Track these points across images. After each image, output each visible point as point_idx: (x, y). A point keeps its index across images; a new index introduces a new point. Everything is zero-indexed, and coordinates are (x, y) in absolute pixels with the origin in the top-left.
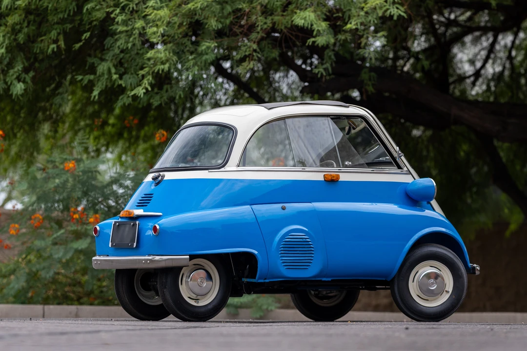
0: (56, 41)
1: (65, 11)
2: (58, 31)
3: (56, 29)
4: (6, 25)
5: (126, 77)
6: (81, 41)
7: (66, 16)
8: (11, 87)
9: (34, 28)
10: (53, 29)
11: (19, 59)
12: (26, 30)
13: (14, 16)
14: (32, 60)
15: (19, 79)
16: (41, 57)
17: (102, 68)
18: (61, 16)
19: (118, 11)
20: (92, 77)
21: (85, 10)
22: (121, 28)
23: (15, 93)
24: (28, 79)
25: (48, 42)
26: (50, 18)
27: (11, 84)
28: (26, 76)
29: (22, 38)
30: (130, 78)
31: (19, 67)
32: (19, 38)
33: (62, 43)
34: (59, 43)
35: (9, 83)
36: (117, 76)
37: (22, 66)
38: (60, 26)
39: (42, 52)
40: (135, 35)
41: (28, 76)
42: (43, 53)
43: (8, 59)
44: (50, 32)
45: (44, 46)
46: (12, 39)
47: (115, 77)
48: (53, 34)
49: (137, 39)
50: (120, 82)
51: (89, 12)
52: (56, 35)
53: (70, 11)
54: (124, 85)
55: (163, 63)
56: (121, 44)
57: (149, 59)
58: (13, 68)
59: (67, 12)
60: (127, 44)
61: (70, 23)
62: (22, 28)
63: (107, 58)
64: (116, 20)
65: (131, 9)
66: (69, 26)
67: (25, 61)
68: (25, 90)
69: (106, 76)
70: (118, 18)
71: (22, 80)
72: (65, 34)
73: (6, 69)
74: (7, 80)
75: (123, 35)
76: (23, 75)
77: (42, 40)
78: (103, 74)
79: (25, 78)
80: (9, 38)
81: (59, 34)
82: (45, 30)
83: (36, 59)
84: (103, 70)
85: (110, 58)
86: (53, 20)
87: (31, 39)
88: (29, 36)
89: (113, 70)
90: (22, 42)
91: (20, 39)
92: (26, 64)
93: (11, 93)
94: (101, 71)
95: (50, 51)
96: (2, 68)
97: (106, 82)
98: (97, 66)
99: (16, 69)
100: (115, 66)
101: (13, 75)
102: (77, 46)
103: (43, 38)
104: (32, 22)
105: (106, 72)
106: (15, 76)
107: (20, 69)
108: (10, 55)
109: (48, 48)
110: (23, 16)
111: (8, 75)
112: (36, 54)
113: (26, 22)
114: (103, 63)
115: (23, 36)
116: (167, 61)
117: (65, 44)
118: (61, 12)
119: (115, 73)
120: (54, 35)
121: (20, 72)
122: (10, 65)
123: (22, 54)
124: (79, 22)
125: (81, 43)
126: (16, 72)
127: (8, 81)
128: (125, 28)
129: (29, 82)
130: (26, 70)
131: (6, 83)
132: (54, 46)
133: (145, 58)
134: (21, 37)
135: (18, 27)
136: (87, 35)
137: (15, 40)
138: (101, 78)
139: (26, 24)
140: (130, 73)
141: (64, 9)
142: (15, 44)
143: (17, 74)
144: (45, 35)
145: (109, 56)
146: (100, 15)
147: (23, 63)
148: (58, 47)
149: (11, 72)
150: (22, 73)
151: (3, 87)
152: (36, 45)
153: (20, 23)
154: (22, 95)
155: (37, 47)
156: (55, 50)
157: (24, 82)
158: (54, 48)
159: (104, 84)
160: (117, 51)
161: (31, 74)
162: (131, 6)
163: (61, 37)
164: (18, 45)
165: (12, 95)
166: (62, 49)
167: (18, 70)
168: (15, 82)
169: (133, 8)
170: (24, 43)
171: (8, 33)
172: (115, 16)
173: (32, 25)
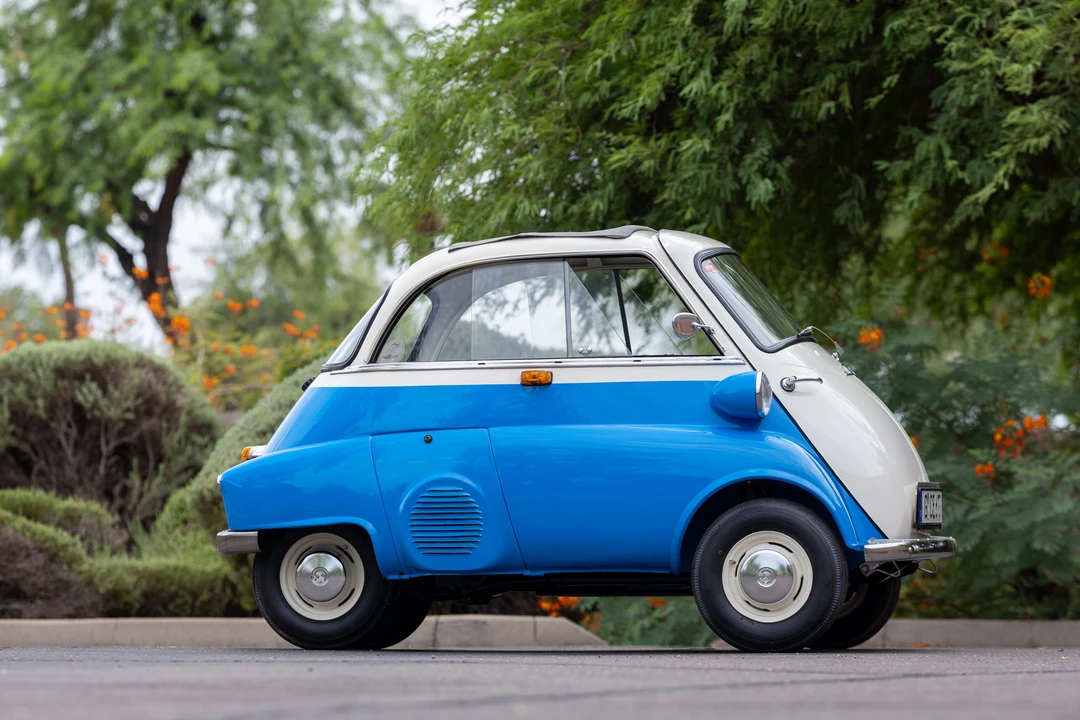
0: (834, 96)
1: (850, 35)
2: (839, 75)
3: (835, 73)
4: (735, 66)
5: (973, 164)
6: (881, 91)
7: (852, 45)
8: (749, 188)
9: (790, 71)
10: (830, 71)
11: (763, 133)
12: (774, 75)
13: (749, 49)
14: (790, 134)
15: (763, 172)
16: (805, 127)
17: (927, 146)
18: (842, 44)
19: (950, 31)
20: (907, 165)
21: (887, 33)
22: (956, 66)
23: (755, 199)
24: (782, 173)
25: (820, 98)
26: (820, 48)
27: (748, 182)
28: (779, 166)
29: (768, 91)
30: (980, 167)
31: (763, 149)
32: (761, 90)
33: (846, 100)
34: (841, 100)
35: (744, 181)
36: (955, 162)
37: (769, 147)
38: (843, 66)
39: (808, 116)
40: (983, 78)
41: (783, 166)
42: (810, 121)
43: (741, 133)
44: (822, 79)
45: (811, 106)
46: (748, 93)
47: (950, 164)
48: (829, 81)
49: (988, 87)
50: (961, 175)
51: (897, 37)
52: (834, 82)
53: (860, 34)
54: (968, 181)
55: (1038, 134)
56: (958, 96)
57: (1012, 126)
58: (752, 151)
59: (855, 37)
60: (969, 97)
61: (862, 60)
62: (767, 71)
63: (935, 127)
64: (946, 49)
65: (977, 27)
66: (857, 65)
67: (775, 137)
68: (777, 193)
69: (934, 164)
70: (950, 44)
71: (770, 173)
72: (853, 79)
73: (737, 152)
74: (740, 175)
75: (960, 81)
76: (773, 164)
77: (807, 94)
78: (927, 160)
79: (775, 170)
80: (742, 92)
81: (840, 81)
82: (812, 74)
83: (798, 133)
84: (928, 152)
85: (941, 128)
86: (826, 52)
87: (788, 94)
88: (782, 87)
89: (947, 152)
90: (768, 99)
91: (763, 93)
92: (778, 142)
93: (747, 199)
94: (924, 153)
95: (822, 114)
96: (729, 151)
97: (935, 176)
98: (916, 145)
99: (757, 154)
100: (952, 144)
101: (751, 164)
102: (873, 101)
103: (809, 89)
104: (786, 60)
105: (933, 155)
106: (755, 167)
107: (766, 153)
108: (745, 126)
109: (819, 107)
110: (769, 48)
111: (742, 164)
112: (797, 121)
113: (775, 58)
114: (928, 138)
115: (768, 87)
116: (1048, 129)
117: (852, 102)
118: (843, 37)
119: (952, 158)
120: (831, 85)
121: (766, 159)
122: (745, 146)
123: (770, 124)
124: (879, 56)
125: (881, 97)
126: (757, 159)
127: (743, 177)
128: (964, 66)
129: (784, 177)
130: (777, 155)
131: (738, 180)
132: (831, 104)
133: (1004, 125)
134: (765, 90)
135: (759, 70)
136: (892, 80)
137: (755, 95)
138: (925, 168)
139: (774, 64)
140: (980, 158)
141: (846, 32)
142: (754, 102)
143: (760, 162)
144: (812, 84)
145: (939, 124)
146: (917, 41)
147: (772, 141)
148: (839, 107)
149: (749, 158)
150: (770, 160)
151: (733, 188)
152: (796, 104)
153: (763, 63)
154: (771, 204)
155: (798, 108)
156: (833, 111)
157: (773, 178)
158: (829, 109)
159: (930, 178)
160: (954, 112)
161: (788, 161)
162: (977, 21)
163: (845, 88)
164: (762, 105)
165: (749, 203)
166: (847, 111)
167: (762, 154)
168: (756, 179)
169: (981, 25)
170: (773, 102)
171: (738, 81)
172: (945, 42)
173: (788, 65)
